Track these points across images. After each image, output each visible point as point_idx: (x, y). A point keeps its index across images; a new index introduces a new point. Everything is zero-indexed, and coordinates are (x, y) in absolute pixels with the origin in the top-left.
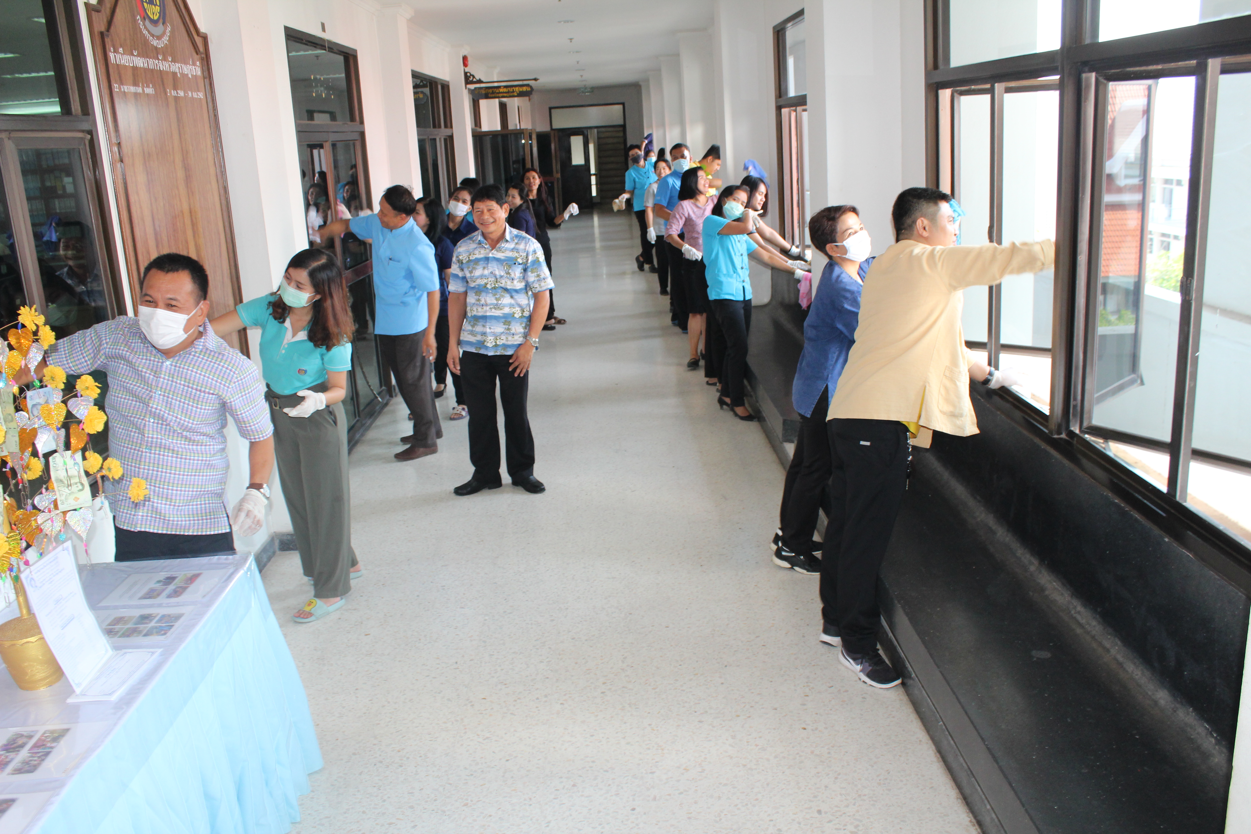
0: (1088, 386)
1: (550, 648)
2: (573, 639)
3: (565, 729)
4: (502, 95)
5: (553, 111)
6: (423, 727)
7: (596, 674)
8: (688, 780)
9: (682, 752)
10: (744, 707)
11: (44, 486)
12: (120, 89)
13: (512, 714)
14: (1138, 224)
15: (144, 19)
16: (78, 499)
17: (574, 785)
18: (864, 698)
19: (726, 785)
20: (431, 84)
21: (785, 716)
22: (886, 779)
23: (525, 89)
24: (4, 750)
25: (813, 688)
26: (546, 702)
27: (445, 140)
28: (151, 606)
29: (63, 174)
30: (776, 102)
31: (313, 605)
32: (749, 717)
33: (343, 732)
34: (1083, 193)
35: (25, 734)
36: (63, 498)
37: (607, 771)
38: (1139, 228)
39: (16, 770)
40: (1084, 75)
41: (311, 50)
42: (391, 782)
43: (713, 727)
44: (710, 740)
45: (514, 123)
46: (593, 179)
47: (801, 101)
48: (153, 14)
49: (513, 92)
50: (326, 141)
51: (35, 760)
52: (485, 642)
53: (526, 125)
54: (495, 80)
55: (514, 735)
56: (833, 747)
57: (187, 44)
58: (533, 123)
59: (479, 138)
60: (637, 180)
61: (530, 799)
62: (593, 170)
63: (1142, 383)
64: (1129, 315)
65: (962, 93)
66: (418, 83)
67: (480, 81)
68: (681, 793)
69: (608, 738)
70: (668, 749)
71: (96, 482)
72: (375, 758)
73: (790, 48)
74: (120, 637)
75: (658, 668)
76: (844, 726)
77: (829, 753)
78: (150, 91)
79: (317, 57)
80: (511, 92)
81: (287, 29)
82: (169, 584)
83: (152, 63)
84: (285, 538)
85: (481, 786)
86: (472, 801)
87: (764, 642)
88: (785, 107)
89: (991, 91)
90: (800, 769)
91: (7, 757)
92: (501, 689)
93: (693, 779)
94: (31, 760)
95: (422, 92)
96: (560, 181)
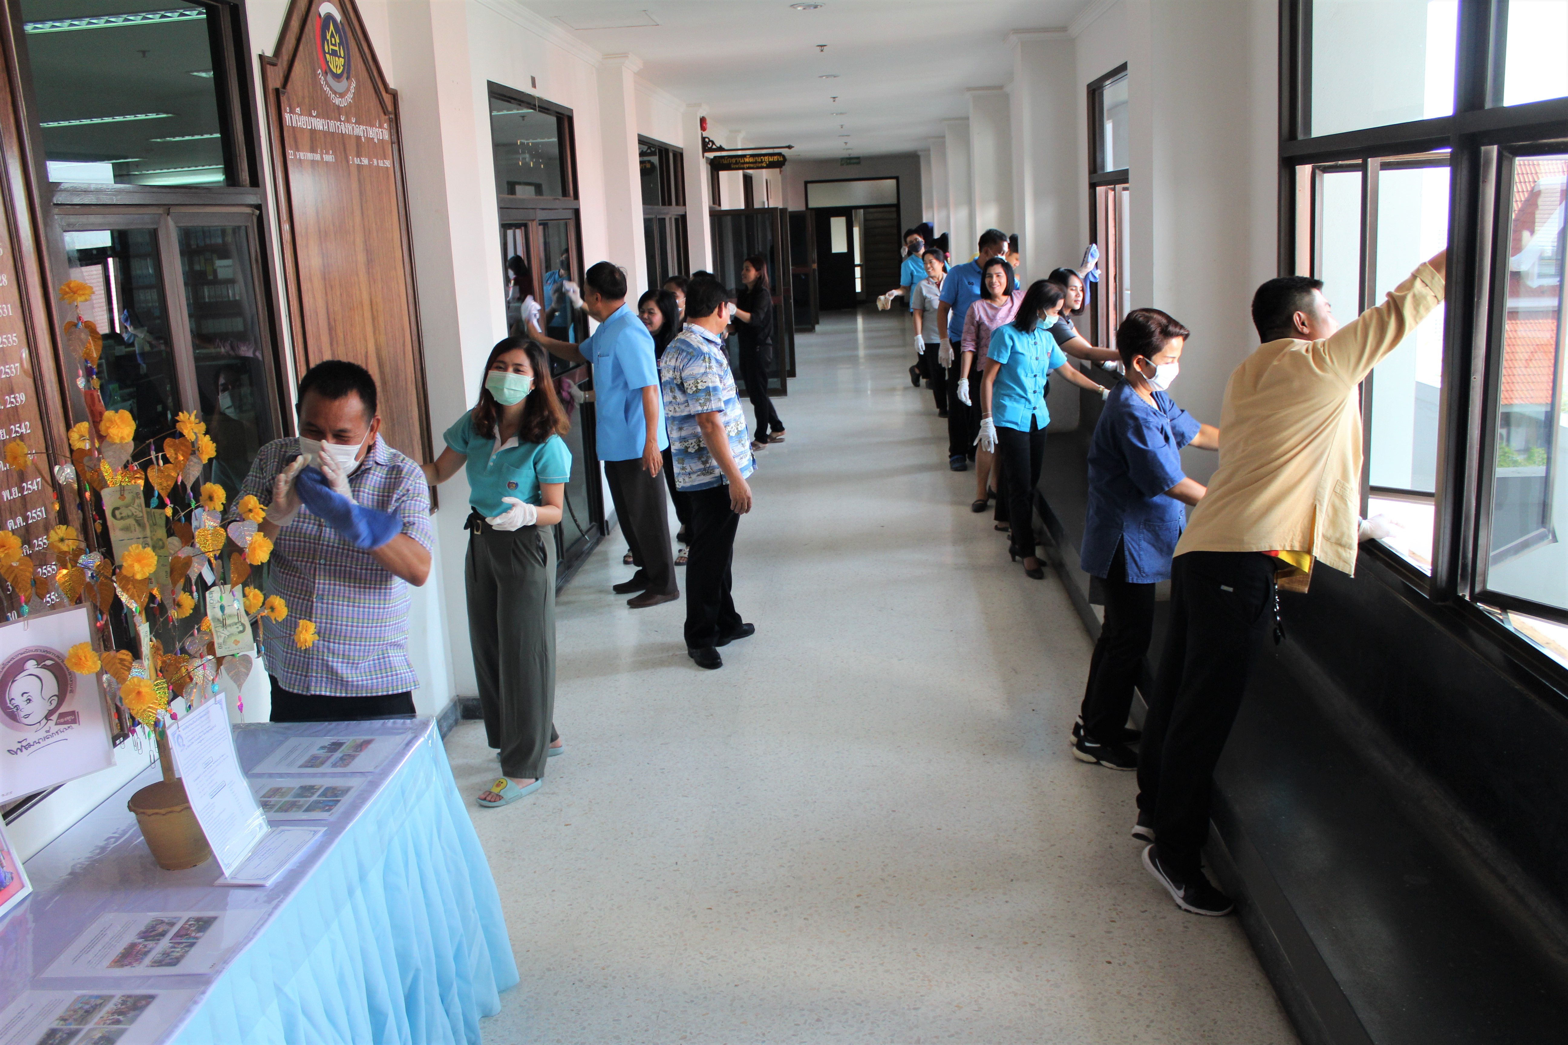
0: (1482, 541)
1: (792, 850)
2: (822, 839)
3: (809, 950)
4: (748, 165)
5: (809, 186)
6: (633, 940)
7: (848, 884)
8: (960, 1019)
9: (955, 985)
10: (1034, 932)
11: (196, 627)
12: (295, 155)
13: (744, 929)
14: (1552, 337)
15: (326, 73)
16: (239, 642)
17: (818, 1020)
18: (1186, 927)
19: (1008, 1028)
20: (660, 151)
21: (1085, 945)
22: (1212, 1030)
23: (776, 158)
24: (142, 938)
25: (1121, 912)
26: (786, 915)
27: (677, 220)
28: (314, 775)
29: (215, 256)
30: (1090, 178)
31: (502, 786)
32: (1040, 945)
33: (535, 942)
34: (1480, 297)
35: (166, 920)
36: (221, 640)
37: (859, 1004)
38: (1553, 342)
39: (155, 962)
40: (1483, 148)
41: (515, 109)
42: (593, 1006)
43: (994, 955)
44: (990, 972)
45: (761, 200)
46: (858, 271)
47: (1121, 177)
48: (337, 67)
49: (762, 162)
50: (533, 220)
51: (178, 952)
52: (712, 839)
53: (775, 202)
54: (740, 147)
55: (745, 955)
56: (1145, 987)
57: (373, 102)
58: (785, 200)
59: (718, 217)
60: (915, 273)
61: (764, 1034)
62: (857, 260)
63: (1555, 540)
64: (1539, 452)
65: (1326, 170)
66: (645, 150)
67: (720, 149)
68: (952, 1036)
69: (862, 964)
70: (937, 981)
71: (256, 622)
72: (574, 975)
73: (1108, 110)
74: (276, 811)
75: (926, 880)
76: (1160, 962)
77: (1139, 994)
78: (329, 158)
79: (523, 117)
80: (759, 163)
81: (490, 84)
82: (335, 750)
83: (333, 126)
84: (470, 703)
85: (703, 1015)
86: (691, 1033)
87: (1061, 852)
88: (1101, 185)
89: (1363, 168)
90: (1103, 1012)
91: (145, 946)
92: (731, 898)
93: (967, 1019)
94: (173, 952)
95: (649, 161)
96: (817, 273)
